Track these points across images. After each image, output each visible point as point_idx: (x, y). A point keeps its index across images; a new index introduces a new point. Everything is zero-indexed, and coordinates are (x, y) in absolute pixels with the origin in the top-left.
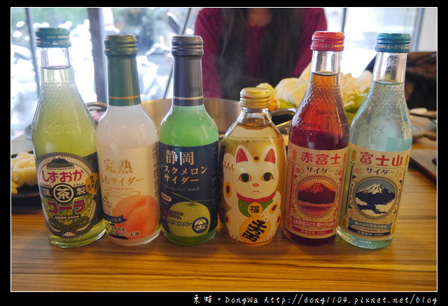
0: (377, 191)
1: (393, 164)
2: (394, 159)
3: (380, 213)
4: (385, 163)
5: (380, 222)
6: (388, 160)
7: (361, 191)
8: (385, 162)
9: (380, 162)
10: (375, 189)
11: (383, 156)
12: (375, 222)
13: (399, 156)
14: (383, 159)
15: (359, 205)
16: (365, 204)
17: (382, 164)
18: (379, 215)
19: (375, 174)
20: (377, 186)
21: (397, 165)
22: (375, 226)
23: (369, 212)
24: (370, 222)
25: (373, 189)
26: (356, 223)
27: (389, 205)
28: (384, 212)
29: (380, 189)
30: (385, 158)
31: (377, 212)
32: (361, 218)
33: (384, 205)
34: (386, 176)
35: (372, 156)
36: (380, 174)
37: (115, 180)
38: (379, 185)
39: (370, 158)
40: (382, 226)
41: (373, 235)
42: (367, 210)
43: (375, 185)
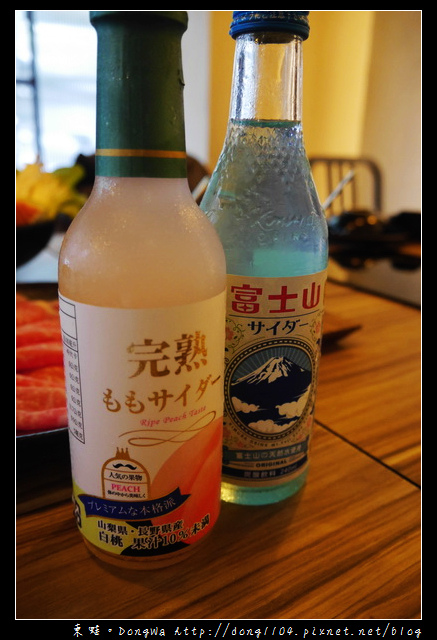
0: (278, 374)
1: (305, 306)
2: (306, 291)
3: (288, 421)
4: (290, 303)
5: (289, 441)
6: (295, 296)
7: (241, 379)
8: (289, 301)
9: (277, 304)
10: (273, 371)
11: (284, 289)
12: (280, 444)
13: (314, 284)
14: (284, 296)
15: (241, 414)
16: (253, 408)
17: (283, 309)
18: (286, 426)
19: (269, 335)
20: (278, 361)
21: (312, 306)
22: (280, 453)
23: (266, 426)
24: (269, 446)
25: (270, 370)
26: (239, 456)
27: (303, 400)
28: (296, 418)
29: (284, 368)
30: (288, 293)
31: (281, 420)
32: (249, 443)
33: (294, 403)
34: (293, 335)
35: (259, 291)
36: (281, 333)
37: (166, 395)
38: (281, 359)
39: (254, 299)
40: (293, 450)
41: (279, 473)
42: (261, 422)
43: (273, 361)
